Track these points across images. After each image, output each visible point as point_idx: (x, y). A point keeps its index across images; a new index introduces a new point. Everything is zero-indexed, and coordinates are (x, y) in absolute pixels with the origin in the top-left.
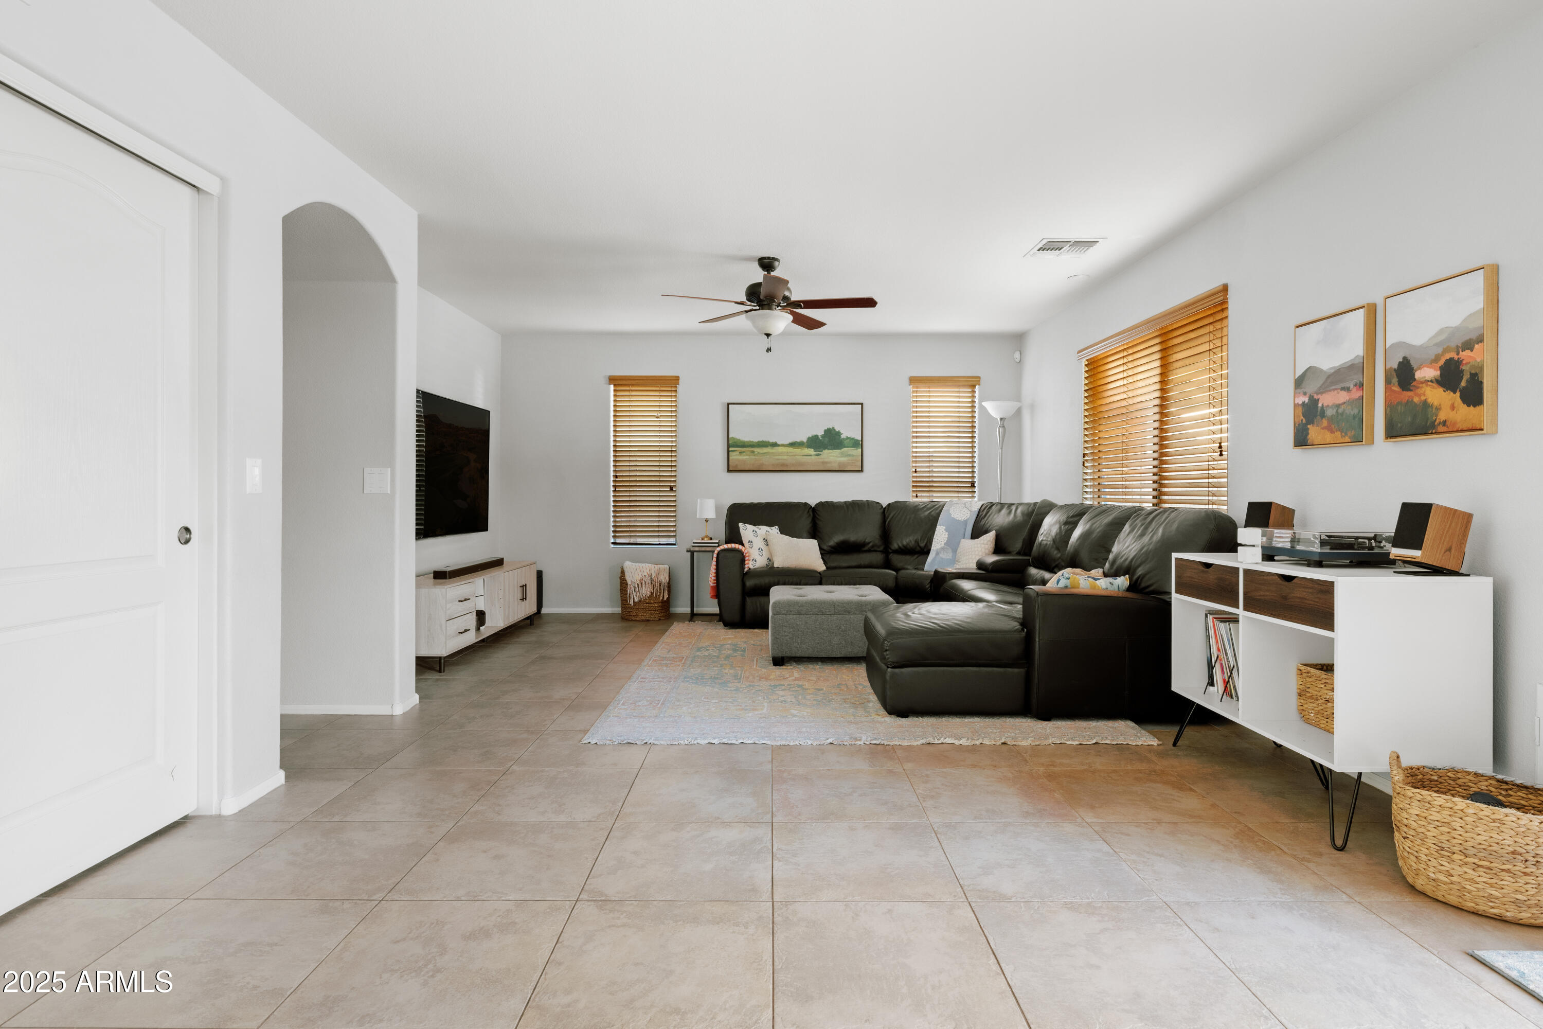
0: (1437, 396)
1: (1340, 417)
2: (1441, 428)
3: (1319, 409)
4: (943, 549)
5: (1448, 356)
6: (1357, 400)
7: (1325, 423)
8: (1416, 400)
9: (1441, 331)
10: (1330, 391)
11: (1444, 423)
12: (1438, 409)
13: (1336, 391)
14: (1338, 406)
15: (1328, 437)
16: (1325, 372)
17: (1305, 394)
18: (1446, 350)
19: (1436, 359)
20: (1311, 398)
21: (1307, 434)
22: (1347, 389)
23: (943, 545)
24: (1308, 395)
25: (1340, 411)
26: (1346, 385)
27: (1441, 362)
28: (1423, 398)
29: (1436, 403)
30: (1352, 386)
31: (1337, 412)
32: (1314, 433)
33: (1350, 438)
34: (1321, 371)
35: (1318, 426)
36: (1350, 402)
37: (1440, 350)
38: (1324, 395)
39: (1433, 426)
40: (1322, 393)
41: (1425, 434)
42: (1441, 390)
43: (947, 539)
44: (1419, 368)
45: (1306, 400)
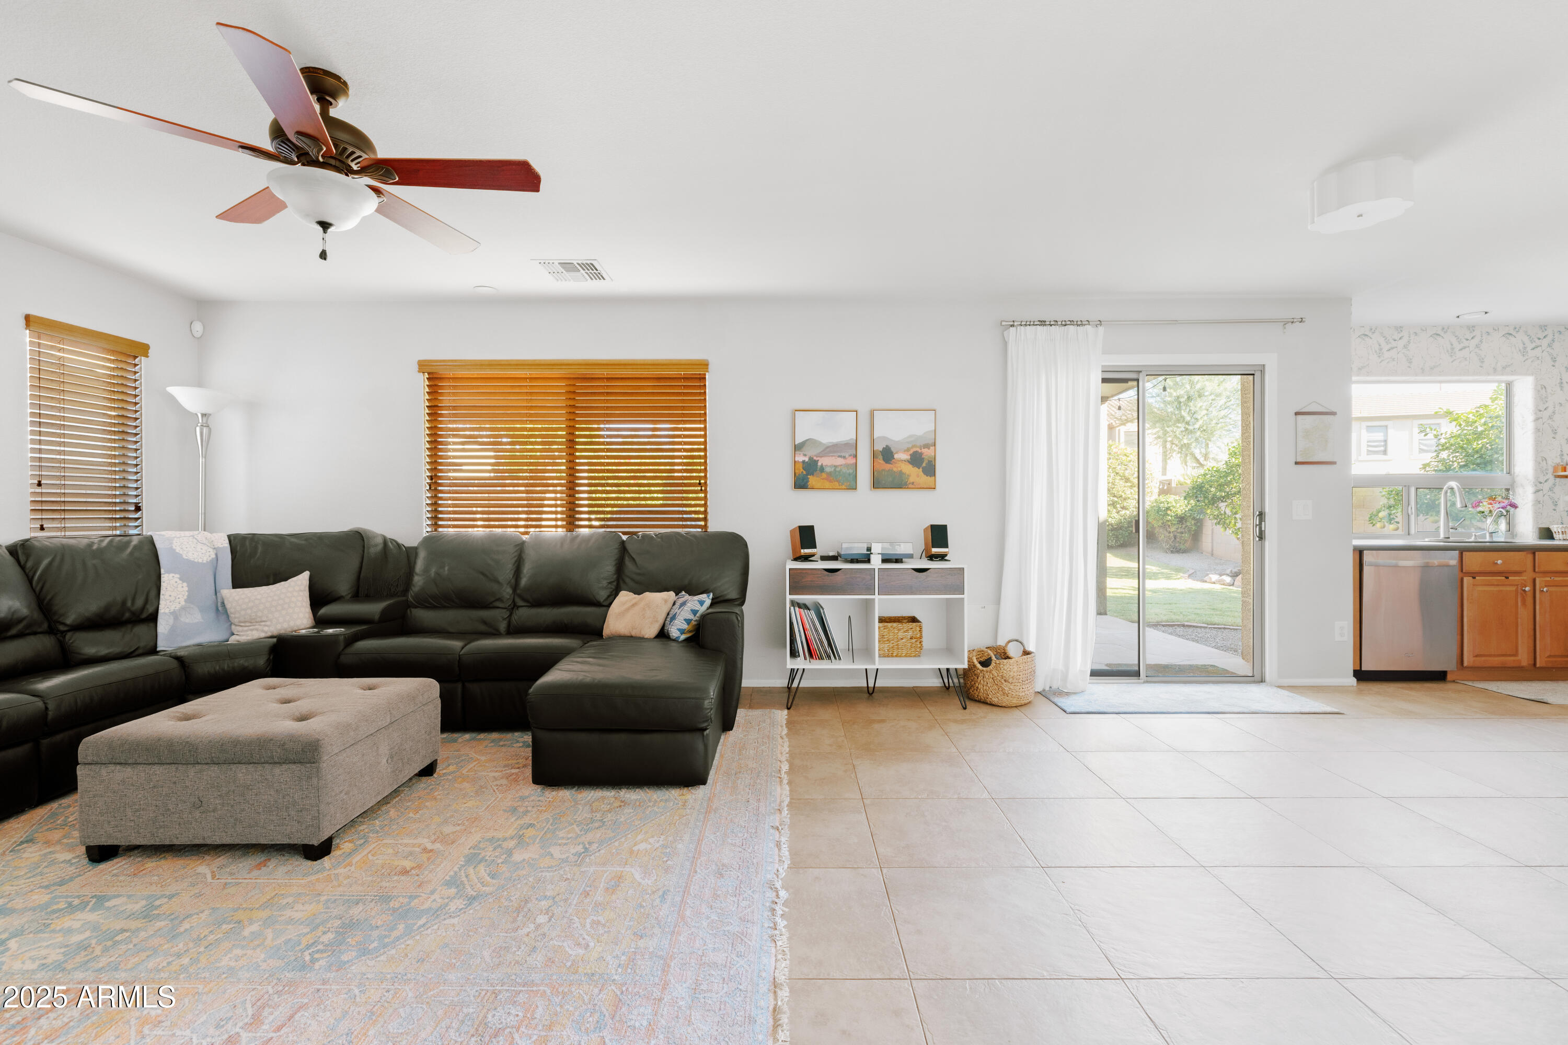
0: (908, 469)
1: (837, 473)
2: (911, 486)
3: (819, 467)
4: (183, 608)
5: (915, 449)
6: (853, 464)
7: (824, 475)
8: (895, 469)
9: (911, 436)
10: (829, 456)
11: (913, 483)
12: (909, 476)
13: (834, 458)
14: (836, 466)
15: (827, 484)
16: (824, 444)
17: (805, 455)
18: (913, 446)
19: (908, 450)
20: (811, 459)
21: (808, 481)
22: (844, 457)
23: (183, 603)
24: (808, 457)
25: (838, 469)
26: (843, 454)
27: (911, 452)
28: (899, 469)
29: (908, 473)
30: (847, 456)
31: (835, 470)
32: (812, 480)
33: (846, 486)
34: (821, 443)
35: (817, 477)
36: (847, 466)
37: (910, 446)
38: (823, 458)
39: (906, 484)
40: (821, 457)
41: (901, 488)
42: (911, 466)
43: (187, 594)
44: (897, 453)
45: (807, 459)
